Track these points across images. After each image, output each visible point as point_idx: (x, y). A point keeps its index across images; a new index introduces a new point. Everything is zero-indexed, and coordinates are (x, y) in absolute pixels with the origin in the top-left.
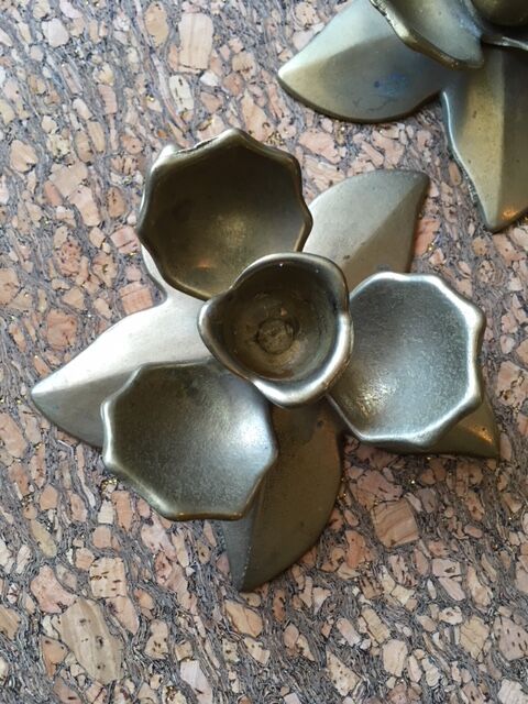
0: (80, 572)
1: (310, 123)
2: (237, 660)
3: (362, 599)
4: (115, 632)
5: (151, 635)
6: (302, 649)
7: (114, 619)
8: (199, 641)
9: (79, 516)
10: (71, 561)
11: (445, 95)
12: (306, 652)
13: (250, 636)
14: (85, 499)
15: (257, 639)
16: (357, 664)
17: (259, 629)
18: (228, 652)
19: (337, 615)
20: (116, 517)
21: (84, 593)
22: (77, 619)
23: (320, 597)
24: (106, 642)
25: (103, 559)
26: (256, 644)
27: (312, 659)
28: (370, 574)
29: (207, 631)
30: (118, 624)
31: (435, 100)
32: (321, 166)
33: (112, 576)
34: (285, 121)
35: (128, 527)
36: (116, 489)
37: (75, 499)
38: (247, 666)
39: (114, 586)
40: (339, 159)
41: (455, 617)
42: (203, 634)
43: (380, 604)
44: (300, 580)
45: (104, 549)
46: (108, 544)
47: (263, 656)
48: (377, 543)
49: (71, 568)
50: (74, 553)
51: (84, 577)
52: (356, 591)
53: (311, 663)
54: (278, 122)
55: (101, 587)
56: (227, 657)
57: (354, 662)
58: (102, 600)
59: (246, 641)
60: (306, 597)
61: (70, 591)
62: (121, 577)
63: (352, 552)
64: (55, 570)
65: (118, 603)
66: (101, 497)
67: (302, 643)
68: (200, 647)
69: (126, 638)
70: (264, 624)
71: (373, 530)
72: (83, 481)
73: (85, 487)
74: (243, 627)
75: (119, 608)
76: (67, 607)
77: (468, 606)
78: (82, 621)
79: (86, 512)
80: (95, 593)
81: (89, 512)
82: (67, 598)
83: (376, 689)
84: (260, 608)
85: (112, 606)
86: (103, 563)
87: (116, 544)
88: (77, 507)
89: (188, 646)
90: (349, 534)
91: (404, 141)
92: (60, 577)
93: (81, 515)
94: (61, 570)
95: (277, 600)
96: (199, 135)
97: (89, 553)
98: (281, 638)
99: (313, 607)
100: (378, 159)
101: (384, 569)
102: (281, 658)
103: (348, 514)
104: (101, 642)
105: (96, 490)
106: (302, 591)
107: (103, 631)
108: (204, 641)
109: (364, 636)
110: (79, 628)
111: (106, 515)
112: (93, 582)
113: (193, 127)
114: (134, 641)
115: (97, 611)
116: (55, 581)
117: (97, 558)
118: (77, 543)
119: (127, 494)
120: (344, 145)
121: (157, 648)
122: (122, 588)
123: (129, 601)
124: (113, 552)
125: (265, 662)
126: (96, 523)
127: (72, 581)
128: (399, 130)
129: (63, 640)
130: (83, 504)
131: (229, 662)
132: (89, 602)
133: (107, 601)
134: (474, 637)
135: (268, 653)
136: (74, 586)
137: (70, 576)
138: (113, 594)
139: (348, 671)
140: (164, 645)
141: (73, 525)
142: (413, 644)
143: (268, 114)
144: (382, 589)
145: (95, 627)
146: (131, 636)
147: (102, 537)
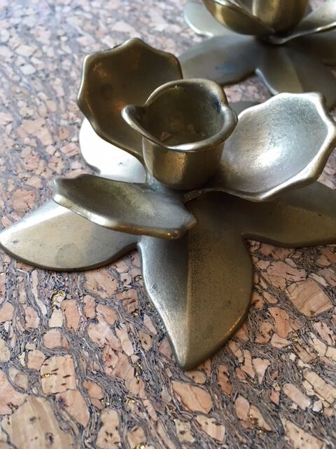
0: (31, 372)
2: (193, 440)
3: (301, 364)
4: (64, 426)
5: (102, 424)
6: (256, 420)
7: (64, 413)
8: (151, 424)
9: (32, 324)
10: (23, 362)
11: (258, 71)
12: (261, 422)
13: (202, 413)
14: (38, 310)
15: (209, 415)
16: (315, 428)
17: (209, 405)
18: (182, 433)
19: (282, 381)
20: (66, 321)
21: (35, 391)
22: (27, 417)
23: (261, 367)
24: (57, 438)
25: (53, 358)
26: (210, 421)
27: (269, 429)
28: (300, 341)
29: (158, 414)
30: (68, 418)
31: (252, 74)
33: (62, 372)
35: (76, 328)
36: (65, 299)
37: (29, 311)
38: (204, 445)
39: (64, 381)
42: (154, 417)
43: (319, 366)
44: (238, 354)
45: (54, 349)
46: (59, 344)
47: (219, 432)
48: (299, 314)
49: (22, 369)
50: (26, 356)
51: (35, 376)
52: (293, 357)
53: (269, 433)
55: (51, 383)
56: (181, 438)
57: (311, 425)
58: (52, 396)
59: (198, 418)
60: (247, 368)
61: (21, 390)
62: (71, 371)
63: (279, 325)
64: (7, 374)
65: (69, 398)
66: (51, 306)
67: (255, 413)
68: (153, 431)
69: (77, 432)
70: (213, 399)
71: (292, 304)
72: (36, 296)
73: (37, 300)
74: (193, 405)
75: (69, 402)
76: (17, 407)
78: (32, 419)
79: (38, 319)
80: (46, 391)
81: (41, 320)
82: (17, 398)
84: (207, 384)
85: (62, 401)
86: (53, 362)
87: (65, 344)
88: (30, 316)
89: (140, 432)
90: (273, 311)
91: (240, 91)
92: (12, 379)
93: (34, 322)
94: (13, 372)
95: (221, 375)
97: (41, 354)
98: (233, 411)
99: (256, 376)
101: (313, 335)
102: (237, 432)
103: (266, 295)
104: (51, 438)
105: (48, 301)
106: (243, 363)
107: (53, 426)
108: (156, 424)
109: (313, 399)
110: (29, 427)
111: (56, 320)
112: (43, 380)
114: (86, 433)
115: (47, 408)
116: (7, 383)
117: (48, 357)
118: (29, 346)
119: (75, 302)
121: (109, 438)
122: (72, 383)
123: (78, 393)
124: (62, 350)
125: (222, 438)
126: (47, 328)
127: (23, 382)
129: (12, 441)
130: (36, 313)
131: (185, 443)
132: (39, 400)
133: (57, 396)
135: (223, 428)
136: (25, 386)
137: (21, 376)
138: (64, 388)
139: (307, 436)
140: (116, 434)
141: (26, 332)
144: (315, 352)
145: (45, 424)
146: (81, 428)
147: (52, 339)
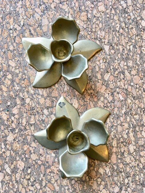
1: (37, 7)
3: (25, 90)
12: (13, 96)
16: (21, 100)
17: (6, 91)
19: (20, 92)
23: (18, 88)
28: (27, 87)
32: (38, 15)
34: (33, 5)
38: (3, 96)
40: (41, 15)
41: (40, 97)
43: (28, 92)
44: (15, 85)
48: (30, 82)
52: (24, 89)
53: (14, 98)
54: (32, 5)
59: (4, 92)
60: (15, 88)
63: (25, 83)
67: (13, 94)
71: (30, 80)
74: (4, 90)
77: (42, 96)
83: (23, 105)
84: (7, 87)
90: (26, 80)
91: (54, 14)
95: (10, 87)
96: (17, 4)
98: (10, 93)
99: (16, 89)
100: (48, 16)
101: (30, 87)
102: (9, 96)
103: (26, 76)
109: (24, 96)
113: (16, 2)
120: (43, 12)
125: (6, 96)
134: (42, 101)
139: (19, 101)
142: (32, 99)
143: (30, 3)
144: (29, 89)
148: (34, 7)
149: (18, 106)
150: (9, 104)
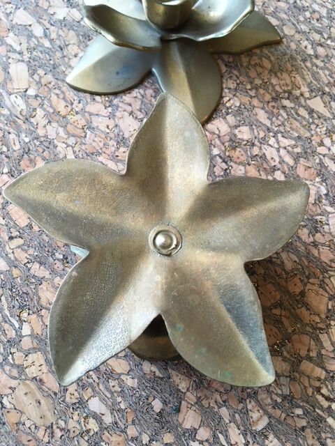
0: (18, 366)
1: (89, 100)
2: (120, 390)
4: (46, 394)
5: (67, 390)
6: (154, 372)
7: (44, 387)
8: (96, 385)
9: (11, 335)
10: (12, 361)
11: (154, 70)
12: (158, 373)
13: (124, 374)
14: (12, 325)
15: (128, 374)
16: (188, 372)
17: (128, 369)
18: (113, 387)
20: (32, 330)
21: (23, 377)
22: (22, 393)
24: (42, 402)
25: (30, 355)
26: (128, 377)
27: (161, 376)
29: (99, 378)
30: (47, 390)
31: (149, 74)
32: (100, 119)
33: (37, 364)
34: (76, 103)
35: (40, 333)
36: (29, 314)
37: (6, 326)
38: (126, 391)
39: (40, 368)
40: (109, 114)
42: (97, 380)
45: (29, 350)
46: (31, 346)
47: (134, 382)
49: (12, 365)
50: (12, 357)
51: (21, 369)
53: (162, 379)
54: (72, 104)
55: (32, 372)
56: (113, 390)
57: (185, 371)
58: (35, 378)
59: (122, 377)
61: (15, 378)
62: (43, 362)
64: (4, 370)
65: (44, 378)
66: (21, 321)
67: (154, 369)
68: (97, 389)
69: (53, 396)
70: (130, 364)
72: (9, 315)
73: (10, 318)
74: (118, 370)
75: (45, 381)
76: (15, 389)
78: (26, 394)
79: (14, 331)
80: (30, 376)
81: (16, 331)
82: (14, 383)
83: (202, 383)
84: (126, 356)
85: (41, 380)
86: (31, 358)
87: (35, 345)
88: (8, 330)
89: (90, 390)
91: (140, 97)
92: (8, 372)
93: (12, 334)
94: (7, 368)
96: (32, 120)
97: (21, 354)
98: (141, 370)
100: (129, 109)
102: (144, 381)
104: (39, 402)
105: (17, 318)
107: (39, 396)
108: (98, 384)
110: (25, 398)
111: (26, 330)
112: (27, 370)
113: (28, 117)
114: (59, 396)
115: (33, 386)
116: (5, 375)
117: (27, 356)
118: (13, 350)
119: (36, 316)
120: (110, 106)
121: (72, 397)
122: (45, 368)
123: (50, 374)
124: (35, 350)
125: (136, 385)
126: (21, 336)
127: (15, 373)
128: (135, 92)
129: (17, 408)
130: (11, 327)
131: (115, 392)
132: (27, 382)
133: (38, 378)
135: (136, 380)
136: (17, 376)
137: (12, 370)
138: (40, 373)
139: (183, 377)
140: (76, 394)
141: (8, 341)
143: (66, 101)
145: (34, 395)
146: (55, 394)
147: (27, 343)
148: (81, 106)
149: (191, 397)
150: (157, 405)
